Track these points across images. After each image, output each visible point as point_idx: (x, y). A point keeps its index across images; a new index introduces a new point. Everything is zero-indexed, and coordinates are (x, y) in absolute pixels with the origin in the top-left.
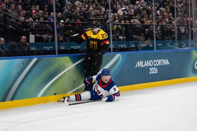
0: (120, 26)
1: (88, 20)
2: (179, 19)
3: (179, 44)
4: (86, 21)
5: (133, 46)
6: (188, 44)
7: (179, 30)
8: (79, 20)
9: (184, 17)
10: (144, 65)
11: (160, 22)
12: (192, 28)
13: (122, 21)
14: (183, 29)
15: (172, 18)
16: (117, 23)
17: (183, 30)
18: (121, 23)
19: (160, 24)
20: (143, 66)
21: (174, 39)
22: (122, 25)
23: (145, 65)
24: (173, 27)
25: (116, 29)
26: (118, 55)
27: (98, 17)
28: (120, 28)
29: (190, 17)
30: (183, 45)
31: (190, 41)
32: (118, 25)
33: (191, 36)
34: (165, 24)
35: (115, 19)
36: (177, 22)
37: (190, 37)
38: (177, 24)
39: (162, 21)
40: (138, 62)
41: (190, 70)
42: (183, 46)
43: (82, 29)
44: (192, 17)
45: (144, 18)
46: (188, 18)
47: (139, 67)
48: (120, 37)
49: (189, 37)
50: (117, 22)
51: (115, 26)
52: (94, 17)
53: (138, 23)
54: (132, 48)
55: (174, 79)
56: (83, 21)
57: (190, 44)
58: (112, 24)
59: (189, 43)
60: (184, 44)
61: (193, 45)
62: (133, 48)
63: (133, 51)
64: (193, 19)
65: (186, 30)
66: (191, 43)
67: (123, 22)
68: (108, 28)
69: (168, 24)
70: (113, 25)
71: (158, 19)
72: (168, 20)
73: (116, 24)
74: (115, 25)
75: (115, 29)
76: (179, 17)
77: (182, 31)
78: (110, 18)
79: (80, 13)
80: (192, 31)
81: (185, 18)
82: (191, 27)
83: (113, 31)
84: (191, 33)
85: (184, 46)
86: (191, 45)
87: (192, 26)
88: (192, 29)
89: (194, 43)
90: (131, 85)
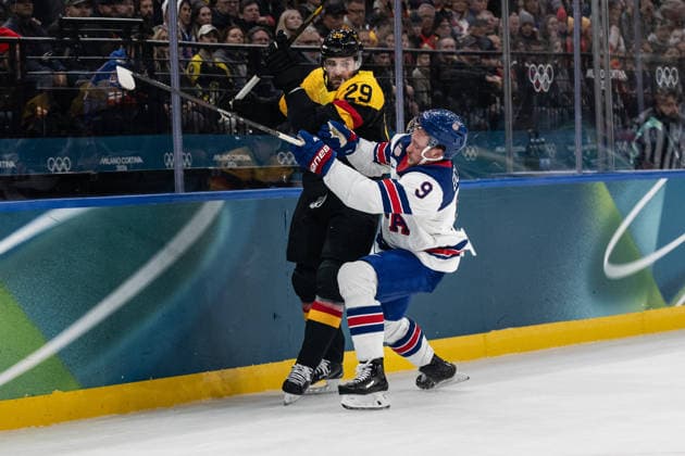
0: (219, 60)
1: (55, 24)
2: (525, 24)
3: (524, 149)
4: (45, 32)
6: (570, 148)
7: (522, 75)
8: (8, 23)
9: (551, 10)
11: (428, 34)
12: (591, 67)
13: (233, 32)
14: (541, 72)
15: (486, 15)
16: (207, 42)
17: (542, 79)
18: (224, 39)
19: (426, 46)
21: (496, 122)
22: (230, 52)
24: (494, 62)
25: (202, 71)
26: (212, 208)
27: (108, 9)
28: (223, 66)
29: (576, 13)
30: (543, 154)
31: (578, 138)
32: (210, 50)
33: (583, 110)
34: (454, 50)
35: (193, 23)
36: (512, 36)
37: (578, 117)
38: (514, 46)
39: (439, 31)
41: (580, 285)
42: (542, 161)
43: (24, 73)
44: (587, 13)
45: (345, 19)
46: (570, 19)
49: (572, 115)
50: (208, 35)
51: (197, 58)
52: (89, 11)
53: (315, 42)
55: (497, 329)
56: (33, 30)
57: (578, 150)
58: (180, 45)
59: (572, 144)
60: (550, 149)
61: (594, 154)
62: (290, 171)
64: (596, 19)
65: (560, 77)
66: (584, 143)
67: (235, 36)
68: (157, 65)
69: (466, 49)
70: (188, 50)
71: (417, 19)
72: (465, 25)
73: (199, 47)
74: (196, 49)
75: (197, 72)
76: (524, 13)
77: (538, 84)
78: (173, 16)
80: (589, 83)
81: (553, 19)
82: (583, 61)
83: (184, 80)
84: (583, 94)
85: (548, 161)
86: (584, 153)
87: (587, 60)
88: (590, 73)
89: (600, 146)
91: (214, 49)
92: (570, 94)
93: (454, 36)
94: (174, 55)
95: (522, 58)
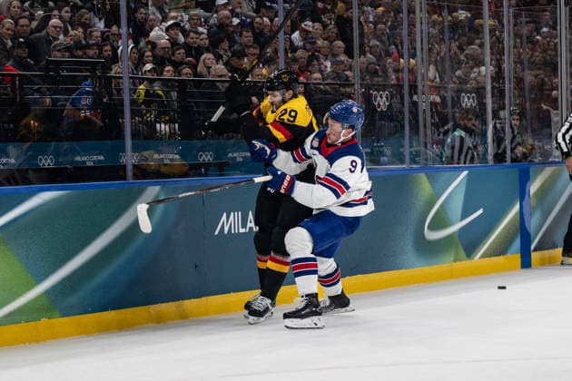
0: (157, 88)
1: (44, 62)
2: (370, 64)
3: (369, 150)
4: (36, 69)
5: (207, 157)
6: (402, 150)
7: (367, 99)
8: (10, 63)
9: (389, 54)
10: (244, 226)
11: (302, 71)
12: (416, 93)
13: (167, 68)
14: (381, 97)
15: (343, 58)
16: (149, 76)
17: (382, 102)
18: (161, 74)
19: (302, 79)
20: (242, 230)
22: (165, 82)
23: (249, 225)
24: (348, 90)
25: (146, 96)
26: (153, 192)
27: (80, 53)
28: (160, 92)
29: (406, 57)
30: (382, 154)
31: (407, 142)
32: (151, 81)
33: (410, 124)
34: (321, 82)
35: (139, 62)
36: (361, 71)
37: (407, 128)
38: (363, 79)
39: (310, 68)
40: (225, 214)
41: (408, 244)
42: (382, 158)
43: (21, 98)
44: (413, 56)
45: (246, 60)
46: (402, 60)
47: (226, 232)
48: (158, 125)
49: (403, 126)
50: (150, 71)
51: (142, 87)
52: (67, 54)
53: (225, 76)
54: (202, 164)
55: (350, 275)
57: (407, 151)
58: (131, 78)
59: (403, 147)
60: (388, 151)
61: (418, 154)
62: (207, 165)
63: (206, 175)
64: (420, 59)
65: (394, 100)
66: (411, 147)
67: (168, 71)
68: (115, 92)
69: (329, 81)
70: (136, 81)
71: (295, 60)
72: (328, 64)
73: (144, 79)
74: (142, 81)
75: (142, 97)
76: (369, 55)
77: (379, 105)
78: (125, 58)
79: (14, 38)
80: (415, 104)
81: (390, 60)
82: (410, 91)
83: (133, 102)
84: (410, 112)
85: (386, 159)
86: (411, 153)
87: (413, 89)
88: (415, 98)
89: (422, 148)
90: (200, 297)
91: (155, 80)
92: (402, 113)
93: (321, 72)
94: (126, 84)
95: (368, 87)
